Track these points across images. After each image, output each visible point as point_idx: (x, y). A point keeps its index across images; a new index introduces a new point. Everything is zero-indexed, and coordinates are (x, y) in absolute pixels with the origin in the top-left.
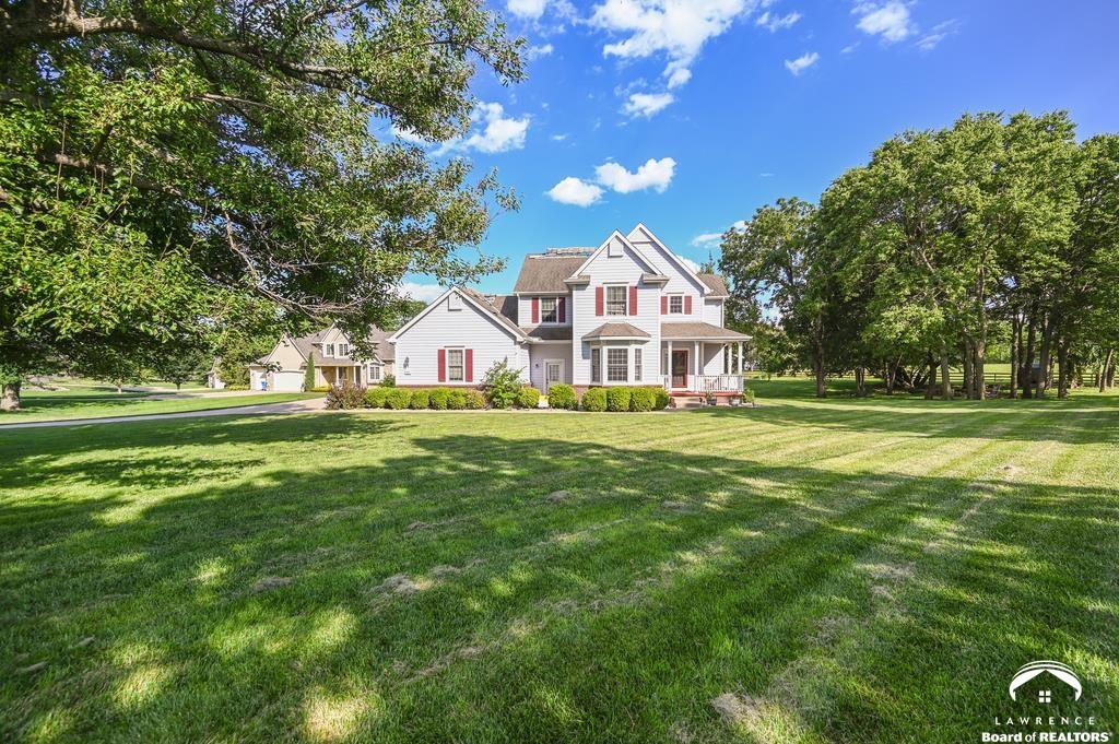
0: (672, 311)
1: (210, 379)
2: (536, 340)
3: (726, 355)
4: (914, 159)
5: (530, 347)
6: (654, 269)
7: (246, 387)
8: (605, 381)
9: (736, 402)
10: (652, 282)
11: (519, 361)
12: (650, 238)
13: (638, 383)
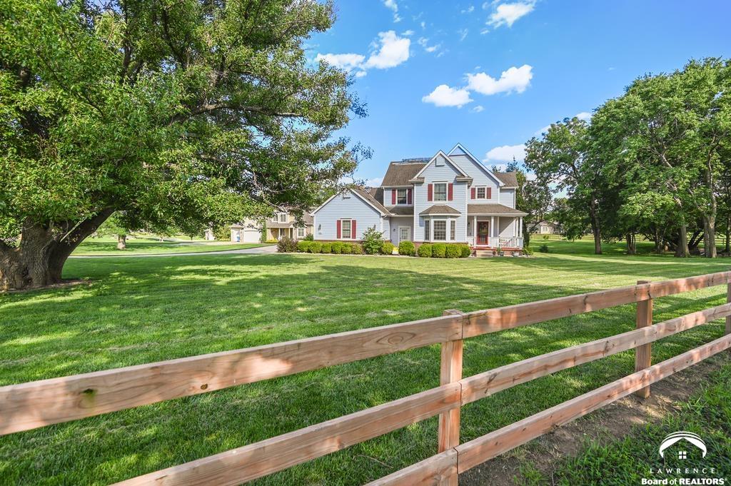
0: (478, 197)
1: (206, 234)
2: (393, 215)
4: (650, 94)
5: (390, 219)
6: (463, 173)
7: (229, 239)
8: (432, 240)
9: (517, 254)
10: (462, 180)
11: (383, 228)
12: (465, 152)
13: (453, 241)
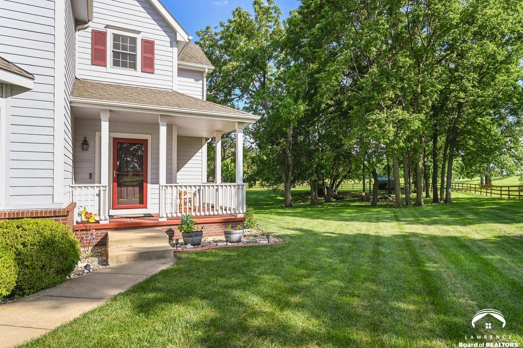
0: (116, 63)
3: (211, 158)
